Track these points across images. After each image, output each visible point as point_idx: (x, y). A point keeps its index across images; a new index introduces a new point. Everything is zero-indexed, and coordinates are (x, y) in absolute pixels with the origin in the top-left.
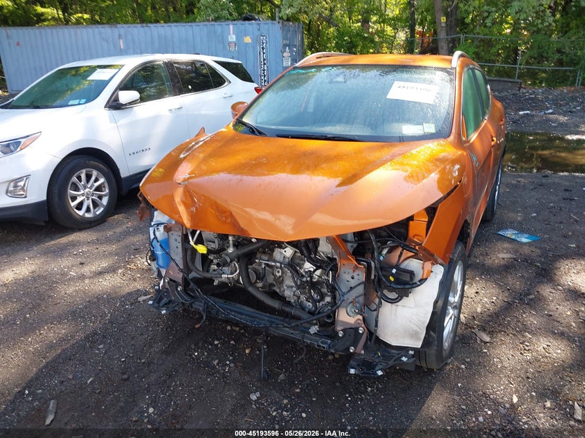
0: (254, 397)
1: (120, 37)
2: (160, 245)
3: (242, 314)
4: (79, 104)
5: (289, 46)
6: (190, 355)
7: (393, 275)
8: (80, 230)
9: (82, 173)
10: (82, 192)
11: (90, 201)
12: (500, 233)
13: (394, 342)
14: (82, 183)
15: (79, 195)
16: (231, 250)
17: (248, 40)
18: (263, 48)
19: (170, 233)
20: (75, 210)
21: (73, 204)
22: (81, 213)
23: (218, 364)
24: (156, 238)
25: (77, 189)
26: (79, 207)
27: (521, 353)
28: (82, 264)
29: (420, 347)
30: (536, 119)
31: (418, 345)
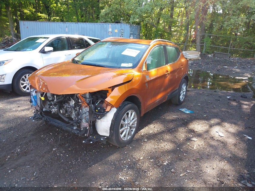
0: (54, 149)
1: (66, 27)
2: (33, 97)
3: (56, 122)
4: (30, 50)
5: (133, 34)
6: (40, 136)
7: (98, 110)
8: (24, 96)
9: (27, 75)
10: (26, 82)
11: (29, 86)
12: (180, 109)
13: (101, 134)
14: (27, 79)
15: (25, 83)
16: (55, 100)
17: (116, 31)
18: (122, 35)
19: (37, 93)
20: (23, 88)
21: (22, 86)
22: (25, 90)
23: (48, 139)
24: (32, 95)
25: (24, 81)
26: (25, 87)
27: (155, 146)
28: (19, 107)
29: (108, 136)
30: (227, 70)
31: (108, 135)
